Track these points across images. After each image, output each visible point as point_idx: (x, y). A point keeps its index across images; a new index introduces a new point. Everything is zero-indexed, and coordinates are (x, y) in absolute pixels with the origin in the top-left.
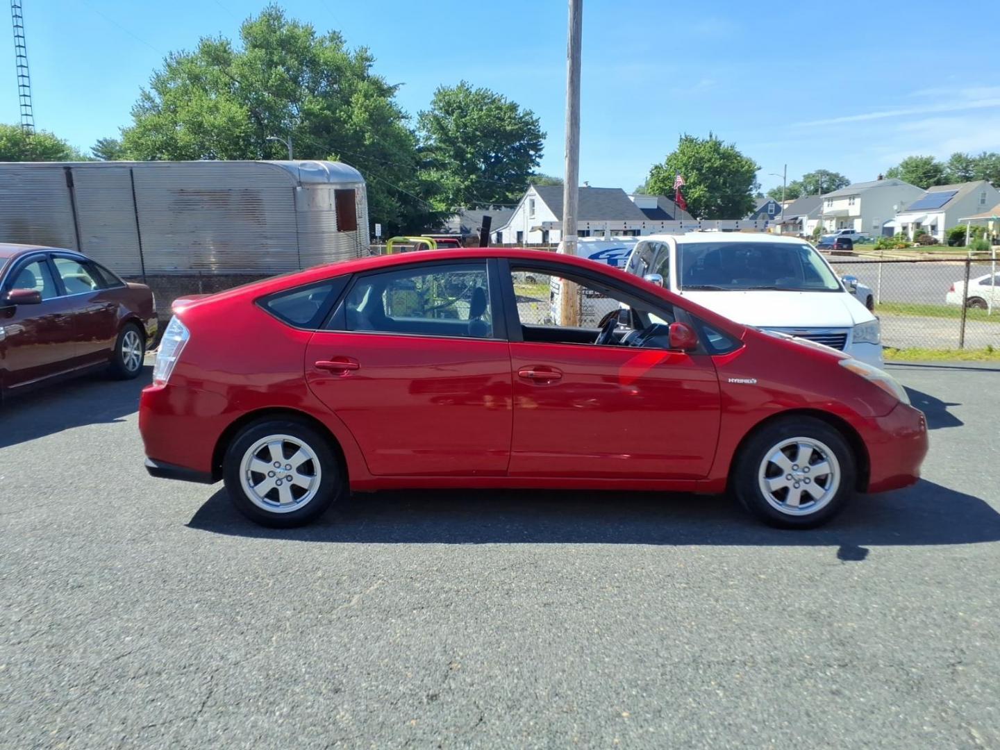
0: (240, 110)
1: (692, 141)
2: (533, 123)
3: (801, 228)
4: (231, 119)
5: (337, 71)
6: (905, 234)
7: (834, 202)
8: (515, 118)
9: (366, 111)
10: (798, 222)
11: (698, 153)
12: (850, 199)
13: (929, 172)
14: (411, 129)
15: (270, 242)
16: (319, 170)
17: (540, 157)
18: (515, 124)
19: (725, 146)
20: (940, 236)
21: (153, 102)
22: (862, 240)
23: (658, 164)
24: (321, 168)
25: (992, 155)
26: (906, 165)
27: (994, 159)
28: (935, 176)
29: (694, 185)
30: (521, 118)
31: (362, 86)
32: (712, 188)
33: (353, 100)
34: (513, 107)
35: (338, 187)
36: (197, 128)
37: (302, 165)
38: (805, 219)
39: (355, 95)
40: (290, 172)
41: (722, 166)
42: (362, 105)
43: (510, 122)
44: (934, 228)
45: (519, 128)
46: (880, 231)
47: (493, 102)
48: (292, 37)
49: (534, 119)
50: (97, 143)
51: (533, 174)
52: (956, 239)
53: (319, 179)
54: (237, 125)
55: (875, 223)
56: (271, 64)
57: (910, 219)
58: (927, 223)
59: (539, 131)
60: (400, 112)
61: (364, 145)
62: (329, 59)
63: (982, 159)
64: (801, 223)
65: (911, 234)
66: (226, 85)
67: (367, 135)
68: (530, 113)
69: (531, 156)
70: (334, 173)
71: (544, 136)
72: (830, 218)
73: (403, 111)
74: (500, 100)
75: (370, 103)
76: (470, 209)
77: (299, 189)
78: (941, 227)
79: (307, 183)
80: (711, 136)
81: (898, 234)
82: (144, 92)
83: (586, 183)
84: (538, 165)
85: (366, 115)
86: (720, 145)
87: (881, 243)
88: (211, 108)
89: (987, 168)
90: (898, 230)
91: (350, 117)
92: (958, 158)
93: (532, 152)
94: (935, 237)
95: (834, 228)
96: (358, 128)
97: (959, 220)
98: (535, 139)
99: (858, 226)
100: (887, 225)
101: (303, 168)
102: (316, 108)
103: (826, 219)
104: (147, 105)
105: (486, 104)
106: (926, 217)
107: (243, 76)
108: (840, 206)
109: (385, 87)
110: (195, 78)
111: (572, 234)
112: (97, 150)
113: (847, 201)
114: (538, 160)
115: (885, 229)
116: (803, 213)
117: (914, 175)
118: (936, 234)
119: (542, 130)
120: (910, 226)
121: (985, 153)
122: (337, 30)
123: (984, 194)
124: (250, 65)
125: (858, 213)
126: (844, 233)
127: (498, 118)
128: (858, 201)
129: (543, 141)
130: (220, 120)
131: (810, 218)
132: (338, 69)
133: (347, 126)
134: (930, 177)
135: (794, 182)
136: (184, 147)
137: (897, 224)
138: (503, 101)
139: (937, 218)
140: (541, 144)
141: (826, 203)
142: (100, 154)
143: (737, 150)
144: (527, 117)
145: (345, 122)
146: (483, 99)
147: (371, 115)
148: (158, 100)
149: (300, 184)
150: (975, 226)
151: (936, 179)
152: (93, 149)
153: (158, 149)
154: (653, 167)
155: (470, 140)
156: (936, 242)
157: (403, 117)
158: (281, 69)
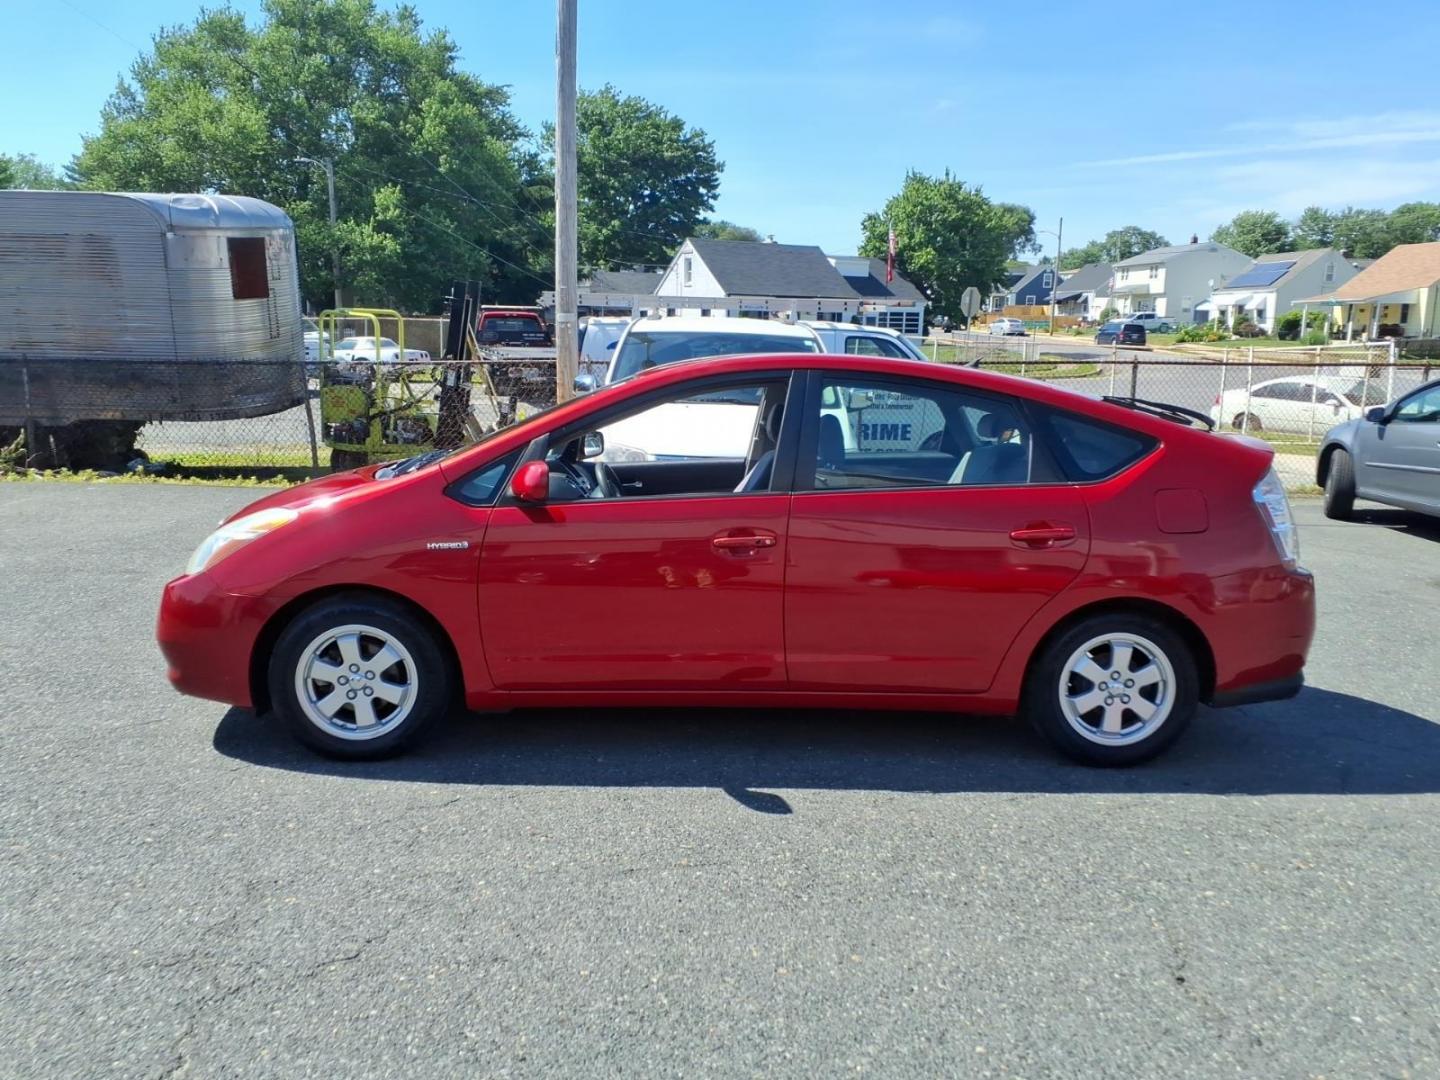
0: (253, 116)
1: (921, 181)
2: (704, 149)
3: (1086, 309)
4: (240, 130)
5: (403, 65)
6: (1222, 322)
7: (1131, 274)
8: (677, 141)
9: (441, 123)
10: (1080, 300)
11: (927, 199)
12: (1152, 269)
13: (1269, 233)
14: (532, 152)
15: (129, 312)
16: (202, 210)
17: (715, 197)
18: (678, 150)
19: (969, 188)
20: (1269, 326)
21: (134, 100)
22: (1164, 328)
23: (873, 213)
24: (205, 206)
25: (1360, 212)
26: (1239, 223)
27: (1362, 217)
28: (1278, 240)
29: (921, 245)
30: (687, 141)
31: (441, 86)
32: (944, 250)
33: (423, 106)
34: (677, 125)
35: (231, 234)
36: (191, 141)
37: (176, 201)
38: (1091, 295)
39: (427, 100)
40: (157, 211)
41: (962, 219)
42: (436, 114)
43: (670, 146)
44: (1261, 313)
45: (683, 155)
46: (1191, 315)
47: (648, 116)
48: (340, 12)
49: (706, 142)
50: (72, 159)
51: (705, 222)
52: (1289, 330)
53: (201, 222)
54: (250, 138)
55: (1186, 304)
56: (306, 50)
57: (1227, 300)
58: (1251, 306)
59: (713, 161)
60: (516, 127)
61: (439, 173)
62: (391, 46)
63: (1345, 217)
64: (1086, 301)
65: (1231, 321)
66: (238, 79)
67: (442, 159)
68: (701, 134)
69: (702, 195)
70: (229, 213)
71: (721, 167)
72: (1124, 296)
73: (521, 125)
74: (658, 115)
75: (450, 112)
76: (612, 270)
77: (170, 235)
78: (1270, 313)
79: (181, 228)
80: (947, 174)
81: (1213, 320)
82: (121, 83)
83: (771, 237)
84: (711, 209)
85: (443, 130)
86: (960, 188)
87: (1187, 333)
88: (211, 113)
89: (1352, 230)
90: (1214, 315)
91: (419, 131)
92: (1314, 216)
93: (702, 190)
94: (1262, 326)
95: (1129, 310)
96: (430, 149)
97: (1293, 302)
98: (709, 171)
99: (1161, 308)
100: (1200, 308)
101: (175, 205)
102: (370, 117)
103: (1119, 297)
104: (125, 103)
105: (638, 119)
106: (1252, 298)
107: (263, 66)
108: (1138, 279)
109: (481, 90)
110: (196, 67)
111: (568, 311)
112: (73, 170)
113: (1147, 272)
114: (711, 201)
115: (1196, 312)
116: (1089, 288)
117: (1249, 237)
118: (1264, 322)
119: (719, 159)
120: (1230, 310)
121: (1350, 209)
122: (410, 5)
123: (1331, 268)
124: (274, 50)
125: (1162, 291)
126: (1140, 317)
127: (653, 139)
128: (1162, 272)
129: (718, 174)
130: (225, 130)
131: (1099, 295)
132: (404, 61)
133: (415, 145)
134: (1271, 242)
135: (1093, 244)
136: (173, 169)
137: (1212, 308)
138: (662, 116)
139: (1265, 299)
140: (717, 180)
141: (1119, 275)
142: (76, 176)
143: (985, 195)
144: (696, 140)
145: (412, 139)
146: (636, 113)
147: (450, 131)
148: (140, 98)
149: (172, 228)
150: (1315, 311)
151: (1278, 244)
152: (67, 168)
153: (133, 170)
154: (865, 217)
155: (612, 169)
156: (1263, 332)
157: (521, 135)
158: (317, 59)
